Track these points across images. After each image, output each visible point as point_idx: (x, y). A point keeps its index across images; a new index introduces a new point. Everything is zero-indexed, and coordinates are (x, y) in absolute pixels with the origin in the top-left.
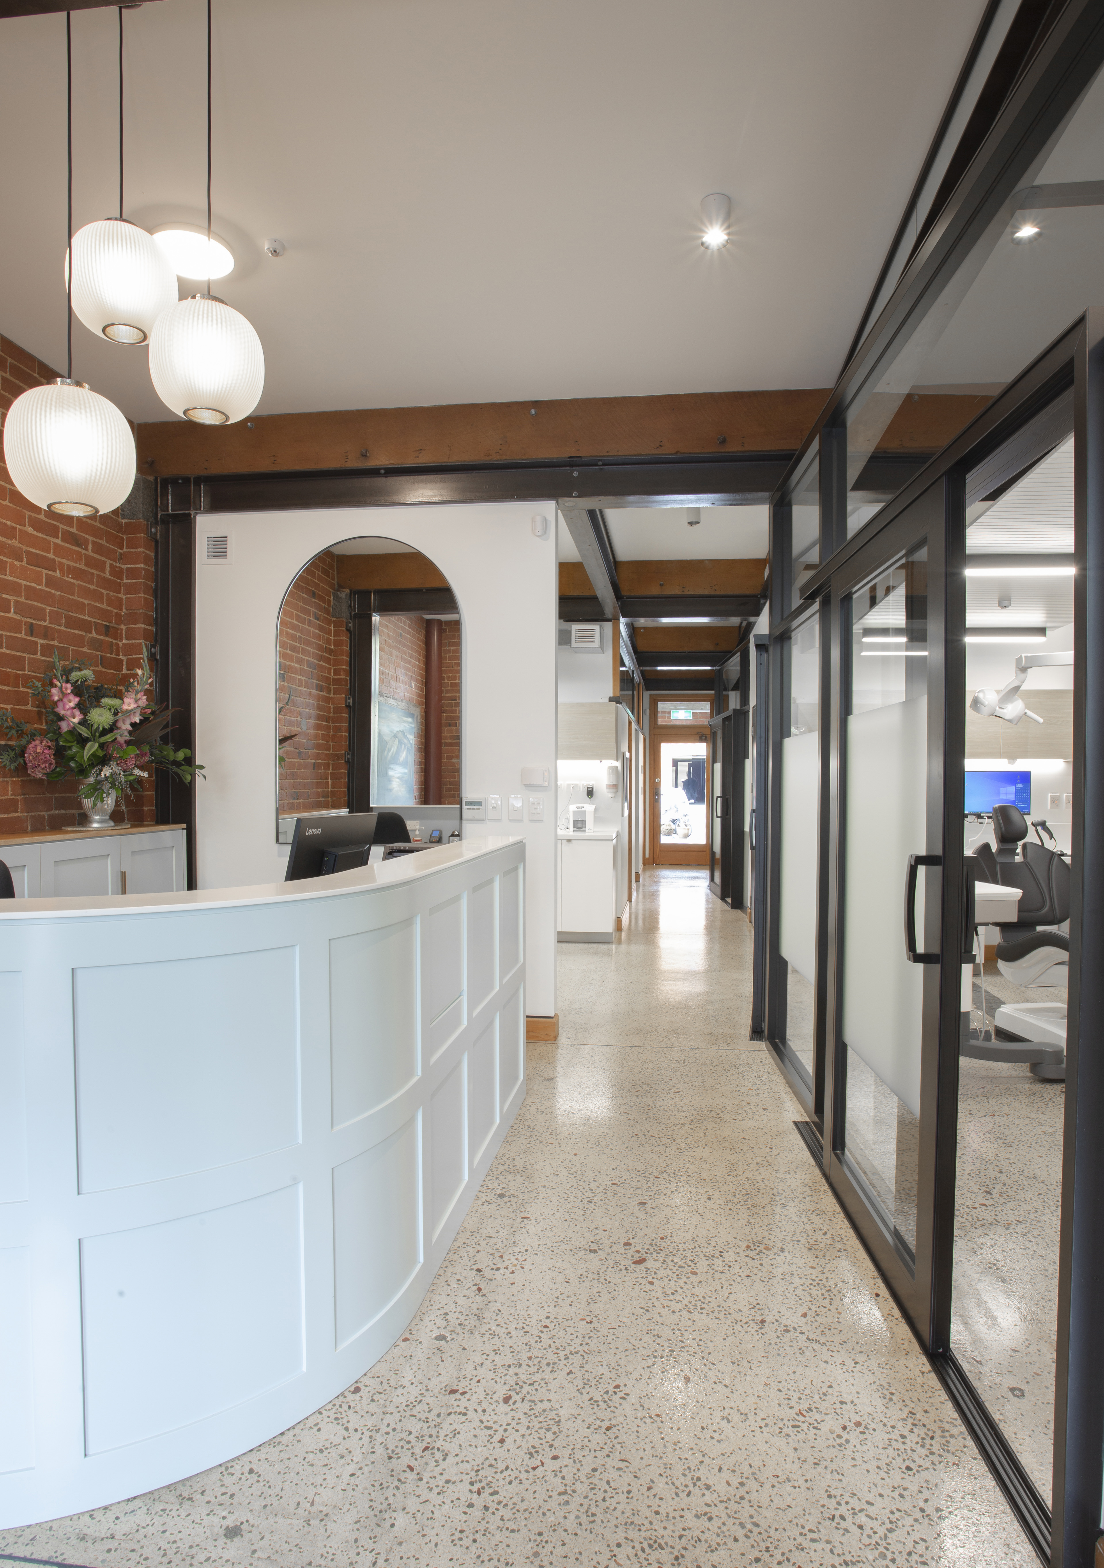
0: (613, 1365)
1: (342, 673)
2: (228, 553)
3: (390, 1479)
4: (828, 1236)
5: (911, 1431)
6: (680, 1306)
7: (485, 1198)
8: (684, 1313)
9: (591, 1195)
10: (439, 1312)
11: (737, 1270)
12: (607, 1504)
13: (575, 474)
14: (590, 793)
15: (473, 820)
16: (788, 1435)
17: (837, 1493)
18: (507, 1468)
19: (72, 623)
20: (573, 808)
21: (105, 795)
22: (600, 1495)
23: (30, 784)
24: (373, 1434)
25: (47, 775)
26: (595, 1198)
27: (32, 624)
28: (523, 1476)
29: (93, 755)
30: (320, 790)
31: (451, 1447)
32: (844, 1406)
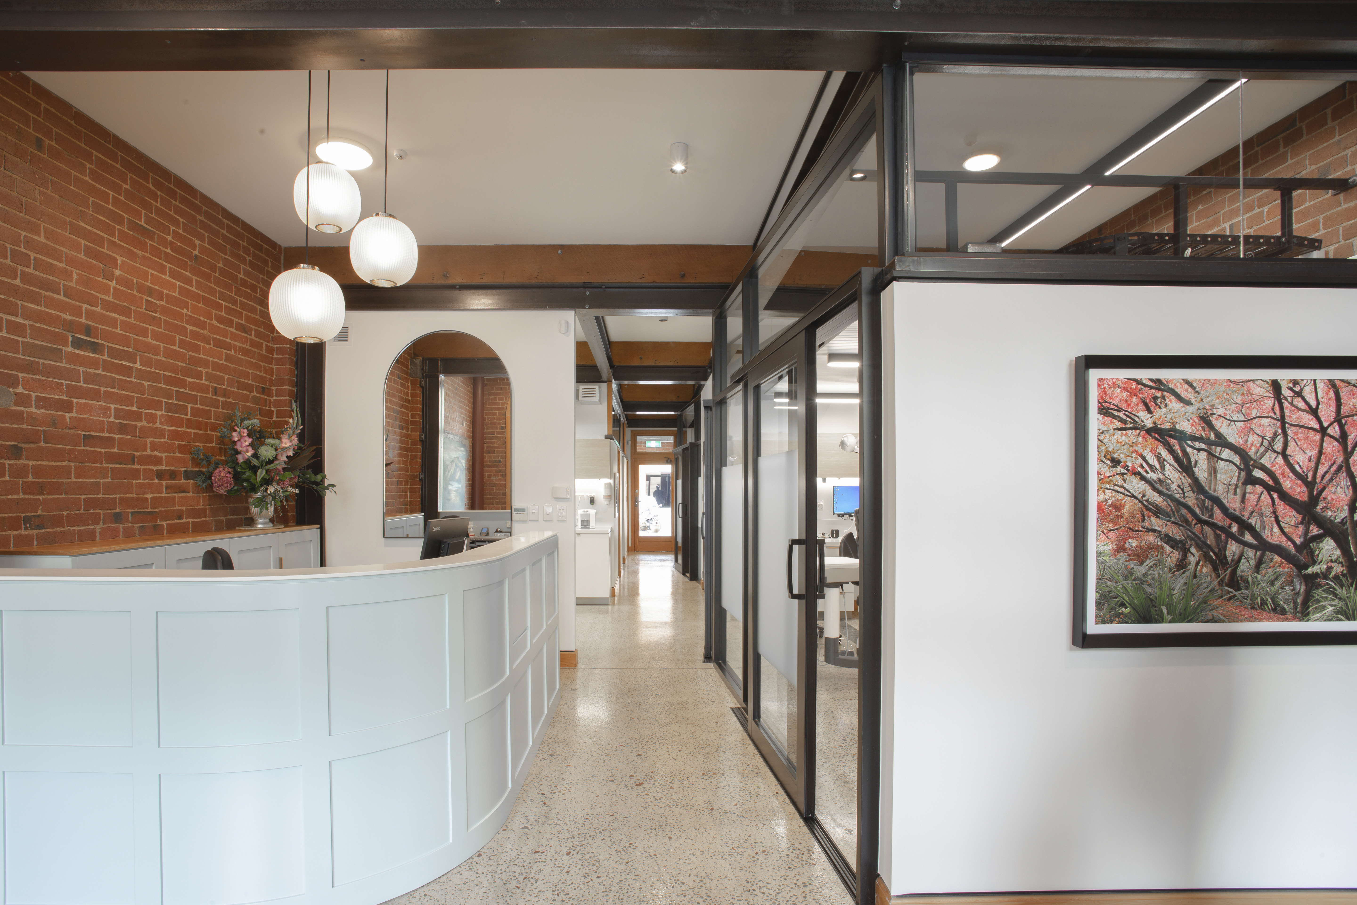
0: (627, 834)
1: (417, 417)
2: (349, 338)
3: (507, 893)
4: (750, 766)
5: (792, 852)
6: (664, 805)
7: (541, 757)
8: (667, 808)
9: (607, 752)
10: (522, 816)
11: (697, 785)
12: (629, 894)
13: (587, 293)
14: (592, 501)
15: (520, 521)
16: (726, 859)
17: (752, 881)
18: (572, 883)
19: (242, 386)
20: (580, 512)
21: (269, 505)
22: (625, 891)
23: (215, 498)
24: (493, 874)
25: (228, 491)
26: (610, 754)
27: (216, 387)
28: (582, 886)
29: (263, 478)
30: (402, 500)
31: (540, 876)
32: (757, 844)
